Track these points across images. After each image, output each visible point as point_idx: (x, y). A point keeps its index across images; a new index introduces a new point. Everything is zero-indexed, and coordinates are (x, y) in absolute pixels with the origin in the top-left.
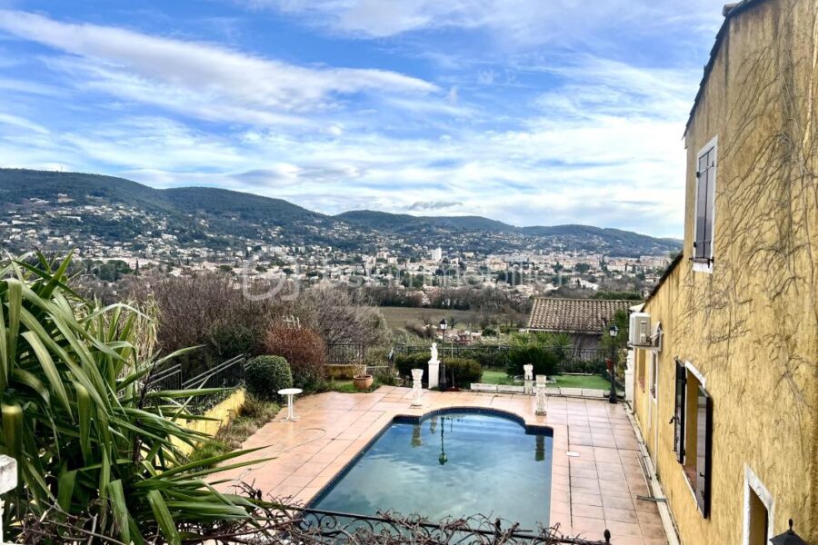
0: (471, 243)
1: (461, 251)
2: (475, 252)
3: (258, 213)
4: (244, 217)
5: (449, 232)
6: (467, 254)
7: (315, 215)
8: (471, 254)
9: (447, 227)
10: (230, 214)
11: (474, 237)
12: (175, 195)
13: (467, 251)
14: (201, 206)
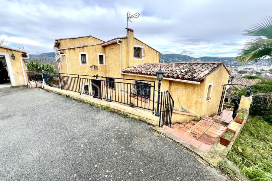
0: (234, 64)
1: (231, 65)
2: (235, 66)
3: (181, 58)
4: (178, 59)
5: (228, 61)
6: (232, 66)
7: (193, 58)
8: (234, 66)
9: (228, 60)
10: (175, 58)
11: (235, 62)
12: (166, 55)
13: (232, 65)
14: (171, 57)
